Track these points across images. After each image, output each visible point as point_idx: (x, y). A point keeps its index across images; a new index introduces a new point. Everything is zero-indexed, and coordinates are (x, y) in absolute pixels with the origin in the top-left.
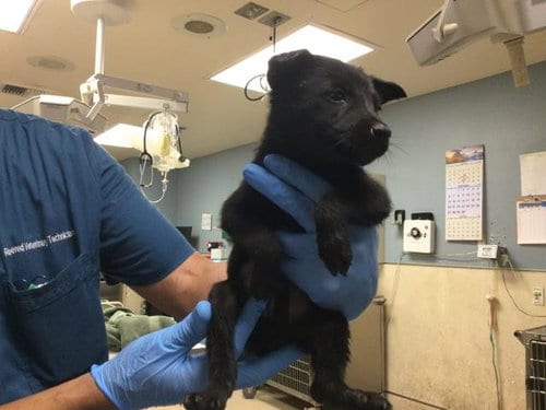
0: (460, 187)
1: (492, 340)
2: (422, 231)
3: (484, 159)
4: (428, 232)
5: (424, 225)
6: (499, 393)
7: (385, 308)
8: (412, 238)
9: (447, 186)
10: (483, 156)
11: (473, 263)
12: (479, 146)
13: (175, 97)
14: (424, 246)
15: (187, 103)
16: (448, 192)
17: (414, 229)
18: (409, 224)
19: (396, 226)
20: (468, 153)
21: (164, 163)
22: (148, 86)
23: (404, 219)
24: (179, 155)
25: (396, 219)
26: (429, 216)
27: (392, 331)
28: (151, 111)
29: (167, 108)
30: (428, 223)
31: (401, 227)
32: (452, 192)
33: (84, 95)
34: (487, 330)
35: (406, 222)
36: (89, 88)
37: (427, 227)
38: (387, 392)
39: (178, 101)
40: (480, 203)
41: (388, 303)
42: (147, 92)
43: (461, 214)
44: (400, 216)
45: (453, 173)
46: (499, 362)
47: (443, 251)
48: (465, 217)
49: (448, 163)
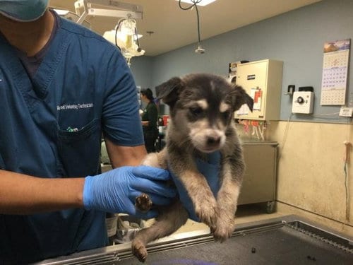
0: (332, 68)
1: (345, 169)
2: (305, 99)
3: (350, 49)
4: (309, 100)
5: (306, 95)
6: (348, 204)
7: (278, 149)
8: (298, 104)
9: (324, 68)
10: (349, 47)
11: (337, 120)
12: (347, 40)
13: (134, 8)
14: (305, 109)
15: (142, 13)
16: (324, 72)
17: (300, 98)
18: (297, 94)
19: (288, 96)
20: (339, 45)
21: (128, 52)
22: (116, 2)
23: (294, 91)
24: (137, 47)
25: (289, 91)
26: (311, 89)
27: (281, 164)
28: (120, 18)
29: (129, 16)
30: (309, 93)
31: (291, 96)
32: (327, 72)
33: (77, 9)
34: (343, 164)
35: (294, 93)
36: (79, 5)
37: (308, 97)
38: (276, 201)
39: (136, 12)
40: (345, 79)
41: (280, 146)
42: (116, 6)
43: (332, 87)
44: (291, 89)
45: (328, 59)
46: (349, 184)
47: (318, 112)
48: (334, 89)
49: (325, 52)
